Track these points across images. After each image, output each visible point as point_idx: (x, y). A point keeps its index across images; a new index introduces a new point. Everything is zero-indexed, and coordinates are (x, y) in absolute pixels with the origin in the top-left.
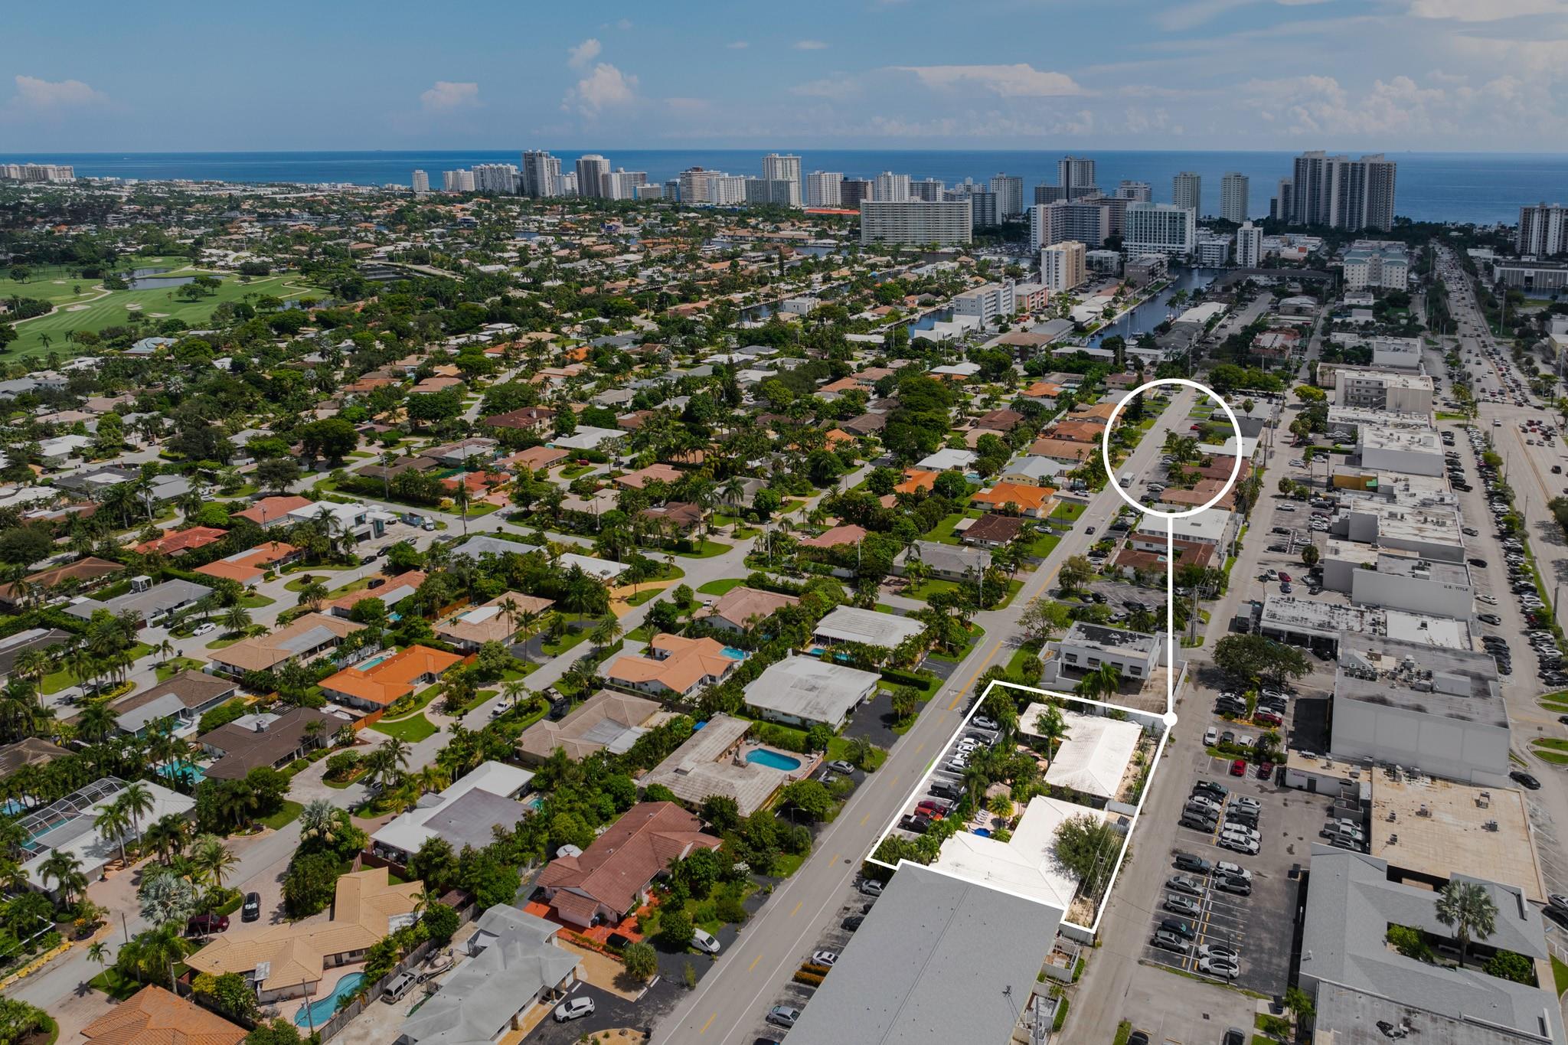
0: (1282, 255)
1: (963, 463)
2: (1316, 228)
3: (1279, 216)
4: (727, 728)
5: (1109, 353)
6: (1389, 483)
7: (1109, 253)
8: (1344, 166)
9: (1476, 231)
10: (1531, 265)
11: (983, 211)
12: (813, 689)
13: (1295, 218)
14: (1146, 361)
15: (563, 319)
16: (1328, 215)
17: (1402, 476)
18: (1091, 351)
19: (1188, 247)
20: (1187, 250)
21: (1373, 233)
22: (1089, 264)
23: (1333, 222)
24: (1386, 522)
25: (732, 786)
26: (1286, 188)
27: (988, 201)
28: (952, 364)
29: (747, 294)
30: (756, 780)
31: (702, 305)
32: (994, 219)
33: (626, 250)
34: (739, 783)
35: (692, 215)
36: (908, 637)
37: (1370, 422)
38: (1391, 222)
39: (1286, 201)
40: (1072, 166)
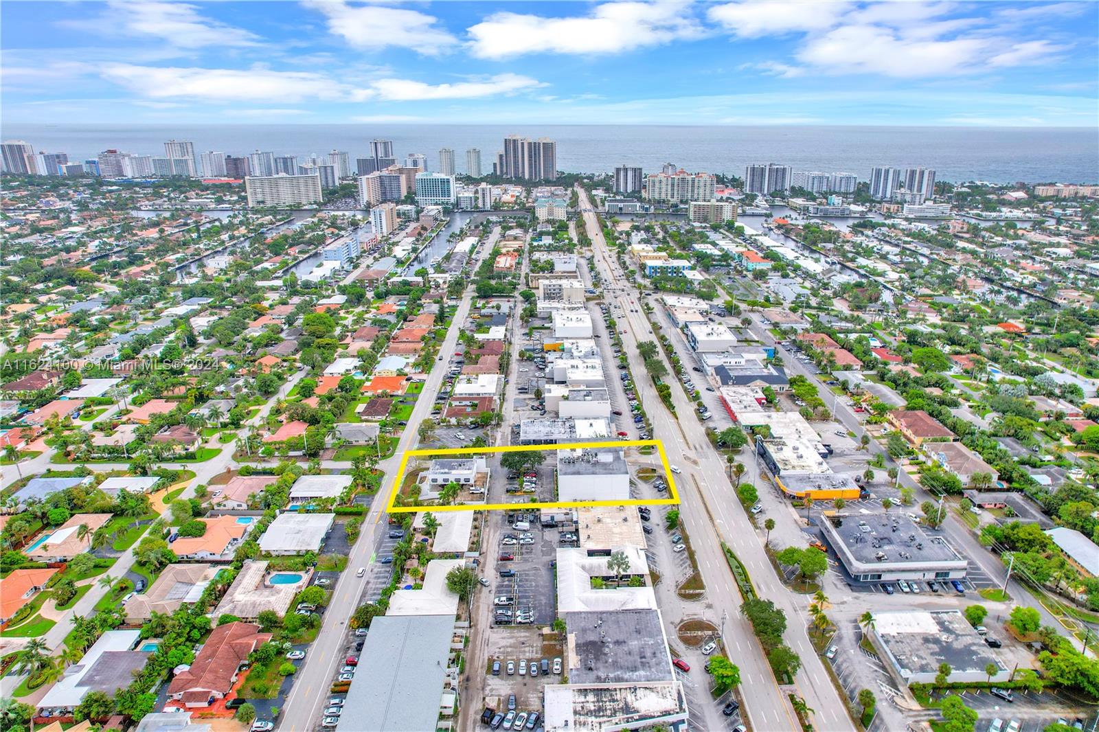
0: (503, 200)
1: (351, 367)
2: (519, 181)
3: (498, 173)
4: (255, 569)
5: (420, 279)
6: (570, 346)
7: (409, 207)
8: (530, 144)
9: (596, 179)
10: (621, 201)
11: (327, 178)
12: (299, 532)
13: (507, 173)
14: (441, 281)
15: (37, 290)
16: (523, 172)
17: (574, 341)
18: (410, 279)
19: (452, 199)
20: (452, 201)
21: (548, 182)
22: (399, 215)
23: (527, 177)
24: (570, 370)
25: (270, 602)
26: (501, 156)
27: (329, 171)
28: (329, 297)
29: (178, 256)
30: (282, 594)
31: (147, 268)
32: (334, 182)
33: (69, 223)
34: (272, 599)
35: (115, 188)
36: (345, 488)
37: (557, 309)
38: (556, 175)
39: (501, 164)
40: (379, 145)
